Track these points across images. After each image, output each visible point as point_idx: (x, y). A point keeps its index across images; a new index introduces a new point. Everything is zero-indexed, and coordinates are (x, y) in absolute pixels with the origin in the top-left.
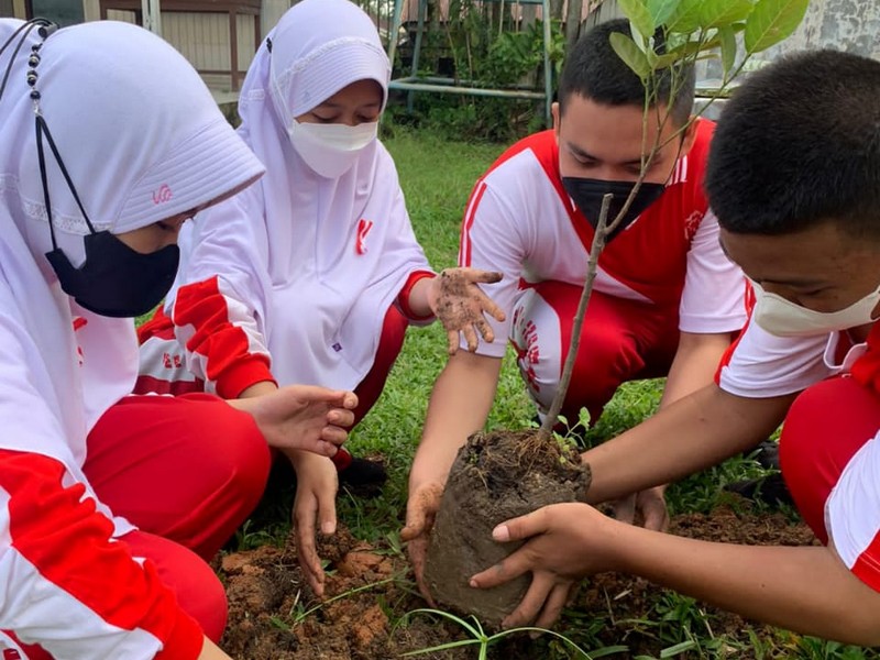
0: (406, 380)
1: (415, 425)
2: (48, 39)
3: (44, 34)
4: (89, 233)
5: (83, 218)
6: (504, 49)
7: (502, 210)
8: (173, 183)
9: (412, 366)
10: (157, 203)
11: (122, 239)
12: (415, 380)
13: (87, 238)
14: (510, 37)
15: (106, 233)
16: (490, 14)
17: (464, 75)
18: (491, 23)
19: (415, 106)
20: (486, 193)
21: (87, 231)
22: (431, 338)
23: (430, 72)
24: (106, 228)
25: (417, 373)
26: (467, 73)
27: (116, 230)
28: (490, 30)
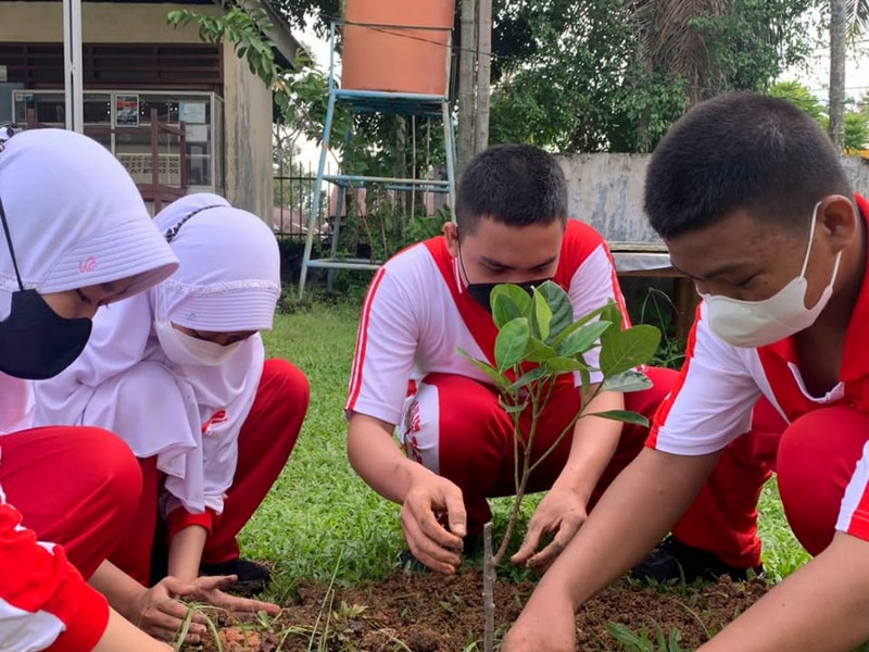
0: (300, 501)
1: (304, 536)
2: (14, 137)
3: (10, 133)
4: (18, 290)
5: (16, 278)
6: (415, 231)
7: (400, 290)
8: (100, 257)
9: (308, 489)
10: (82, 271)
11: (45, 298)
12: (310, 500)
13: (15, 295)
14: (421, 221)
15: (34, 291)
16: (404, 204)
17: (380, 255)
18: (405, 212)
19: (334, 286)
20: (384, 277)
21: (15, 287)
22: (329, 466)
23: (348, 254)
24: (34, 286)
25: (312, 495)
26: (383, 253)
27: (42, 290)
28: (403, 218)
